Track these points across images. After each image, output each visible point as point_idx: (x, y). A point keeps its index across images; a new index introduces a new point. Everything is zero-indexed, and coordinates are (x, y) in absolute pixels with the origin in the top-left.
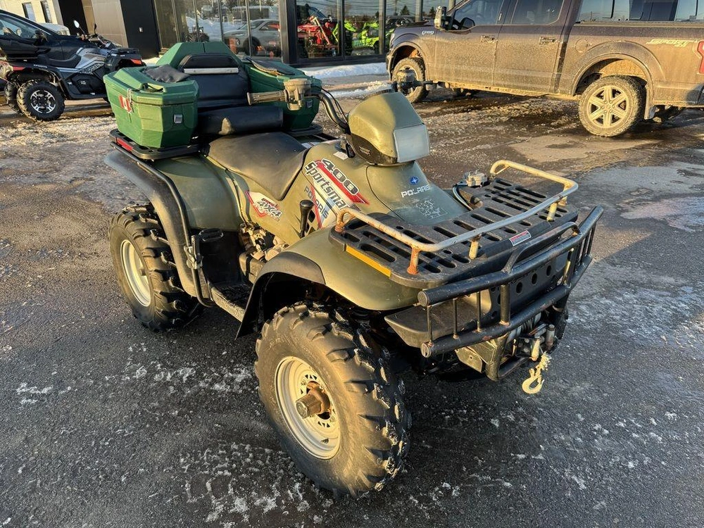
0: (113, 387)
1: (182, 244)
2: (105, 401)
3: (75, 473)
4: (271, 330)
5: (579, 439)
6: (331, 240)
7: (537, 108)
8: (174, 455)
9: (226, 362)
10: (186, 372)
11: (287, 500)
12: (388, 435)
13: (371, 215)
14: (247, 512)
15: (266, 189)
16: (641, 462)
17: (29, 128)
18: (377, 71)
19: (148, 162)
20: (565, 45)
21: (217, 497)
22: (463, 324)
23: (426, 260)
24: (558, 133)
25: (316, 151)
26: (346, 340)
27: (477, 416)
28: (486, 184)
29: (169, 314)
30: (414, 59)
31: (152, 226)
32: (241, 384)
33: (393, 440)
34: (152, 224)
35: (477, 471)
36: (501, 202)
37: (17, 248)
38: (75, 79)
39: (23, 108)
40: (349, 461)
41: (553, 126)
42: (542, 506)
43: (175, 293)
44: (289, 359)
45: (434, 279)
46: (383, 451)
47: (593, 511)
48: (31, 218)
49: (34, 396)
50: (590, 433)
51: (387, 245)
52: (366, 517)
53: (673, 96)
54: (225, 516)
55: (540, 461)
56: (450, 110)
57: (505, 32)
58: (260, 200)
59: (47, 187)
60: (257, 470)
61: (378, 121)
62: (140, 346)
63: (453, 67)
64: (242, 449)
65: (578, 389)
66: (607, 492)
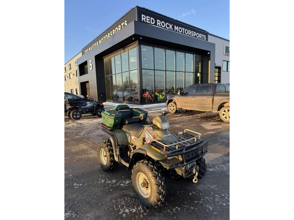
0: (96, 184)
1: (116, 148)
2: (95, 187)
3: (88, 203)
4: (136, 166)
5: (212, 198)
6: (148, 145)
7: (209, 114)
8: (111, 200)
9: (123, 179)
10: (114, 181)
11: (138, 210)
12: (161, 189)
13: (157, 140)
14: (129, 212)
15: (135, 135)
16: (227, 204)
17: (72, 122)
18: (164, 105)
19: (109, 130)
20: (213, 98)
21: (122, 209)
22: (176, 163)
23: (168, 149)
24: (214, 121)
25: (146, 127)
26: (152, 167)
27: (186, 192)
28: (183, 134)
29: (111, 166)
30: (173, 102)
31: (109, 145)
32: (127, 184)
33: (162, 190)
34: (109, 144)
35: (185, 205)
36: (186, 138)
37: (72, 152)
38: (85, 109)
39: (71, 116)
40: (153, 196)
41: (213, 119)
42: (200, 213)
43: (113, 161)
44: (139, 173)
45: (168, 152)
46: (160, 193)
47: (213, 214)
48: (74, 144)
49: (78, 186)
50: (215, 197)
51: (160, 146)
52: (157, 214)
54: (124, 213)
55: (201, 203)
56: (184, 115)
57: (197, 96)
58: (134, 138)
59: (78, 137)
60: (131, 203)
61: (158, 121)
62: (103, 175)
63: (184, 104)
64: (128, 199)
65: (212, 187)
66: (217, 210)
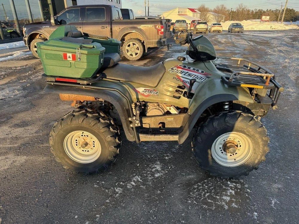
20: (111, 29)
53: (153, 43)
57: (85, 25)
58: (144, 90)
